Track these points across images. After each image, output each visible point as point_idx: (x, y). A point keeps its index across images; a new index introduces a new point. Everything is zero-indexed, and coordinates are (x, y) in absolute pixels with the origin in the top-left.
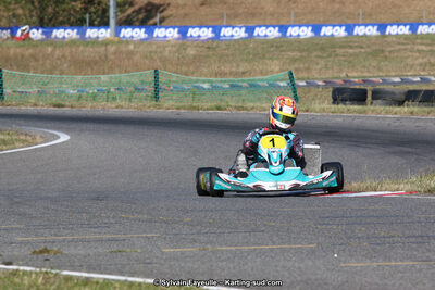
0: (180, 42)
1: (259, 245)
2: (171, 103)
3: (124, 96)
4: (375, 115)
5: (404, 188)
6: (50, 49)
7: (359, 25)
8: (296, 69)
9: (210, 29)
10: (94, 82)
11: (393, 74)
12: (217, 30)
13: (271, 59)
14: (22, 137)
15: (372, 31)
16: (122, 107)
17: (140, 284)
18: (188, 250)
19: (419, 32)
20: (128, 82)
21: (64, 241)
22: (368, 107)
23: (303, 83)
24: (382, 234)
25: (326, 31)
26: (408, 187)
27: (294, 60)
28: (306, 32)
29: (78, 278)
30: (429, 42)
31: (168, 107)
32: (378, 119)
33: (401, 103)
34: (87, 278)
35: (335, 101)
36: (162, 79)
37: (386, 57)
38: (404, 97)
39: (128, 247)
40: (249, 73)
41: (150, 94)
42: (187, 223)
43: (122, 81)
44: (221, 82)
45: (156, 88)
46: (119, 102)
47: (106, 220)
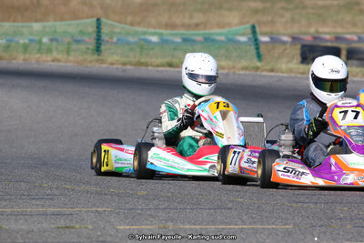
1: (226, 223)
2: (116, 57)
3: (60, 48)
8: (258, 22)
10: (25, 30)
13: (230, 9)
16: (58, 60)
20: (64, 32)
21: (2, 213)
23: (266, 39)
27: (256, 11)
31: (112, 61)
35: (304, 59)
36: (105, 30)
39: (77, 222)
40: (205, 25)
41: (91, 47)
42: (143, 196)
43: (58, 30)
44: (172, 35)
45: (98, 40)
46: (55, 54)
47: (49, 192)
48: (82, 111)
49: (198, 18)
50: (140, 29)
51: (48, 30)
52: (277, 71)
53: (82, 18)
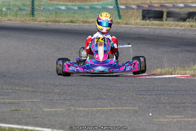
1: (102, 107)
2: (42, 18)
3: (12, 13)
4: (169, 27)
5: (189, 73)
11: (179, 1)
16: (11, 20)
20: (14, 5)
22: (164, 22)
23: (123, 7)
24: (178, 101)
26: (192, 72)
31: (40, 20)
32: (171, 29)
33: (184, 20)
35: (144, 18)
36: (36, 3)
38: (186, 16)
39: (22, 108)
41: (29, 13)
42: (57, 93)
43: (11, 4)
44: (73, 5)
45: (33, 9)
46: (9, 17)
47: (7, 91)
48: (24, 47)
50: (55, 3)
51: (5, 4)
52: (129, 24)
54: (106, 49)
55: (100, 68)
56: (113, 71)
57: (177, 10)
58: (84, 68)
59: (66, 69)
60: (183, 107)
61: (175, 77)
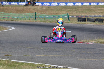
0: (42, 6)
1: (59, 55)
4: (88, 24)
5: (94, 42)
6: (10, 7)
7: (85, 3)
8: (69, 13)
9: (49, 3)
10: (21, 15)
11: (92, 14)
12: (50, 3)
13: (64, 10)
14: (3, 28)
15: (88, 4)
16: (27, 21)
17: (30, 64)
18: (42, 56)
19: (99, 5)
20: (29, 15)
21: (12, 53)
22: (86, 22)
23: (71, 16)
24: (88, 52)
25: (77, 4)
26: (95, 42)
27: (69, 11)
28: (72, 4)
29: (16, 62)
30: (101, 7)
31: (38, 21)
33: (94, 22)
34: (18, 62)
35: (78, 21)
36: (37, 15)
37: (91, 10)
38: (95, 20)
39: (28, 55)
40: (58, 14)
41: (34, 18)
42: (42, 49)
44: (51, 16)
45: (36, 17)
46: (27, 20)
47: (23, 48)
49: (57, 12)
50: (45, 15)
51: (26, 15)
52: (73, 23)
53: (33, 13)
54: (62, 33)
55: (59, 41)
56: (64, 42)
57: (91, 18)
58: (53, 40)
59: (46, 41)
60: (90, 55)
61: (88, 44)
